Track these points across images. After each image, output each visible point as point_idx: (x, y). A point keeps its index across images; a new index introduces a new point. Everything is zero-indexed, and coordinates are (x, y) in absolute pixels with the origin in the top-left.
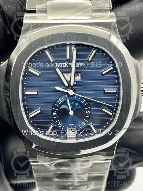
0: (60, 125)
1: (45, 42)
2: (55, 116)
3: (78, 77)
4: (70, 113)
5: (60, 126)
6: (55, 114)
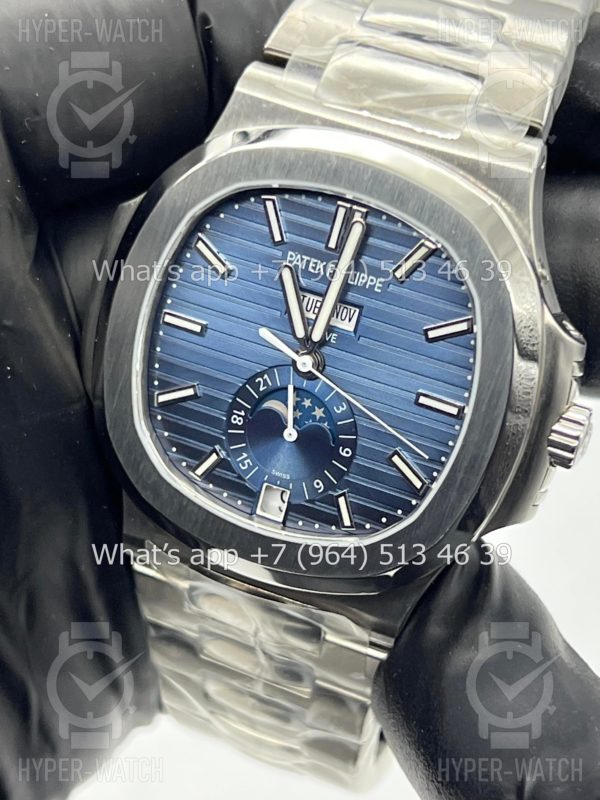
0: (242, 461)
1: (266, 168)
2: (236, 427)
4: (286, 434)
5: (244, 465)
6: (237, 420)
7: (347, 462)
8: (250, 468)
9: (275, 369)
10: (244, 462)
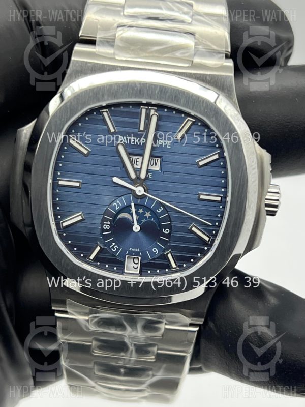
0: (113, 247)
1: (103, 96)
2: (107, 230)
3: (156, 165)
4: (134, 228)
5: (114, 249)
6: (107, 227)
7: (168, 236)
8: (118, 250)
9: (123, 198)
10: (114, 247)
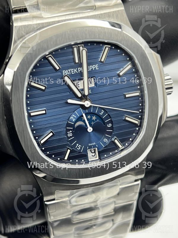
4: (88, 130)
6: (70, 135)
7: (112, 128)
8: (81, 148)
9: (75, 112)
10: (79, 147)
